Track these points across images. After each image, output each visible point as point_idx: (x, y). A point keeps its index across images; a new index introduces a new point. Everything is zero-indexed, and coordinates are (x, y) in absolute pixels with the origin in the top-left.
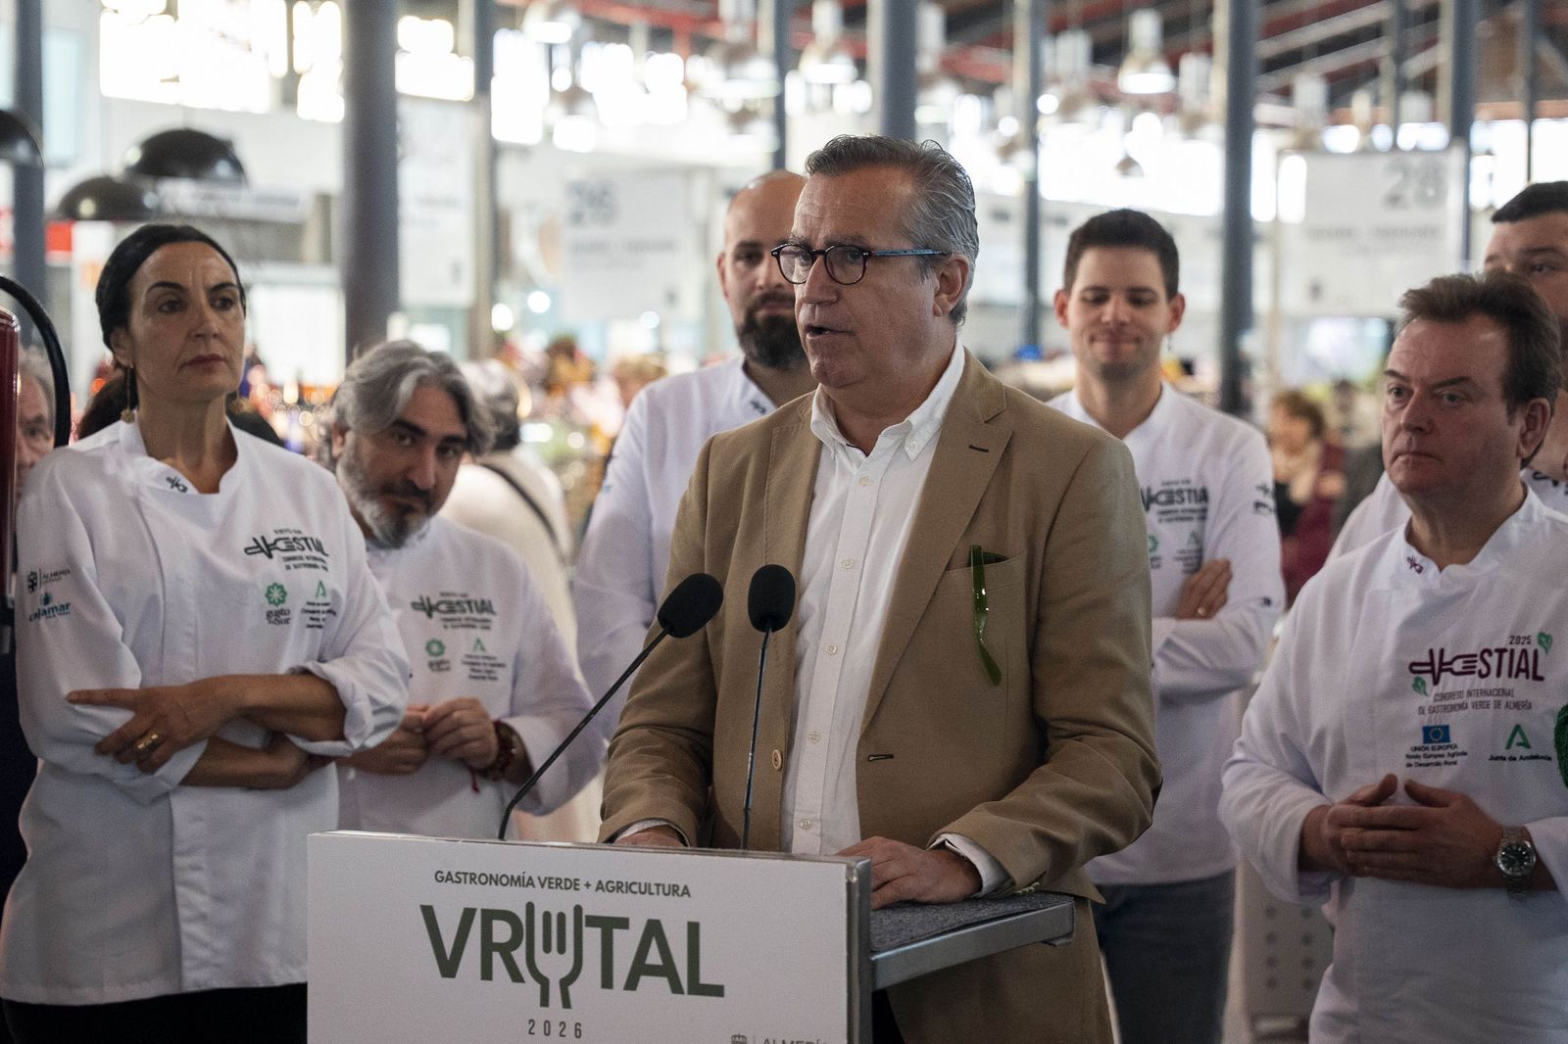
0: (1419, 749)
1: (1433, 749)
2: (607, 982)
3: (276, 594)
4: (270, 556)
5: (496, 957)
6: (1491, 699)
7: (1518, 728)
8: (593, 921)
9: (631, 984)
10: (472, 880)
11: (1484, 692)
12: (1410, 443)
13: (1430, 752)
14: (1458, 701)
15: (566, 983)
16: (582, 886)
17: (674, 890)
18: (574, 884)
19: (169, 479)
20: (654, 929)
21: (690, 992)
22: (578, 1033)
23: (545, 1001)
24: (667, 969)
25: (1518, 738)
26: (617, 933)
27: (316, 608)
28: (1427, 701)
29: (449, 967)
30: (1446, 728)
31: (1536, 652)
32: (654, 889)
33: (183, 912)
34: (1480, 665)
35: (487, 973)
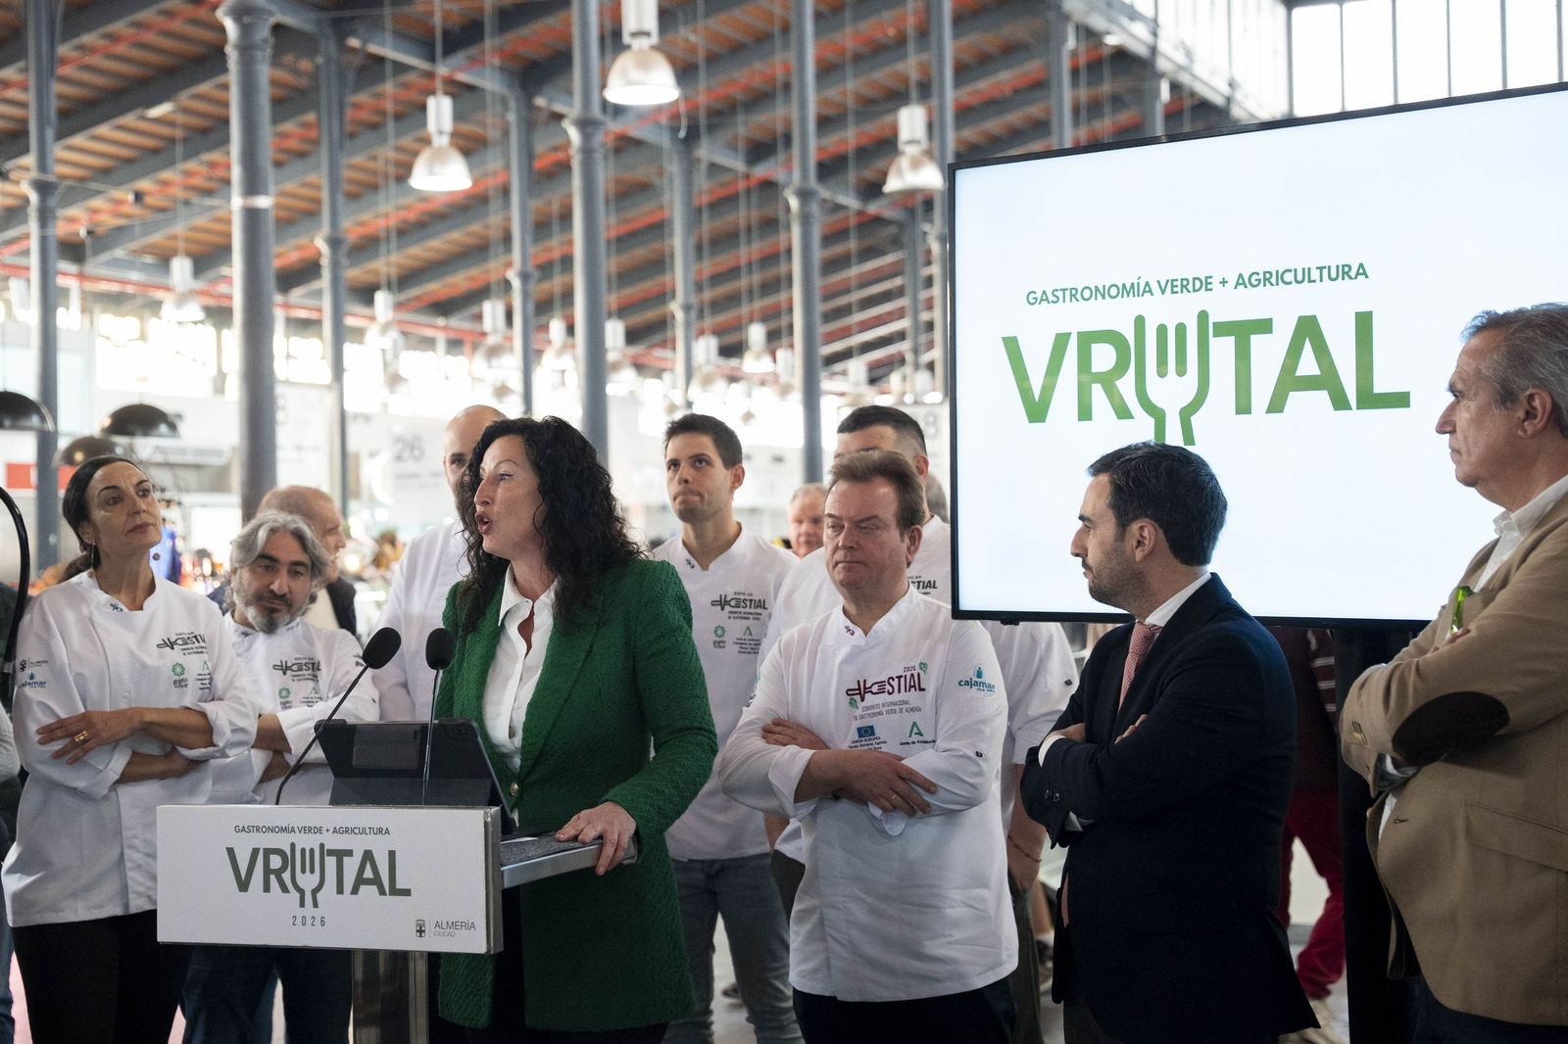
0: (857, 741)
1: (866, 740)
2: (340, 890)
3: (178, 670)
4: (173, 648)
5: (273, 877)
6: (897, 707)
7: (915, 724)
8: (331, 853)
9: (355, 891)
10: (257, 830)
11: (893, 704)
12: (846, 556)
13: (863, 743)
14: (878, 710)
15: (315, 892)
16: (324, 831)
17: (380, 831)
18: (319, 830)
19: (111, 605)
20: (368, 856)
21: (390, 895)
22: (323, 922)
23: (302, 904)
24: (376, 881)
25: (915, 730)
26: (346, 859)
27: (203, 677)
28: (859, 712)
29: (243, 885)
30: (872, 727)
31: (919, 674)
32: (368, 831)
33: (128, 865)
34: (888, 687)
35: (267, 888)
